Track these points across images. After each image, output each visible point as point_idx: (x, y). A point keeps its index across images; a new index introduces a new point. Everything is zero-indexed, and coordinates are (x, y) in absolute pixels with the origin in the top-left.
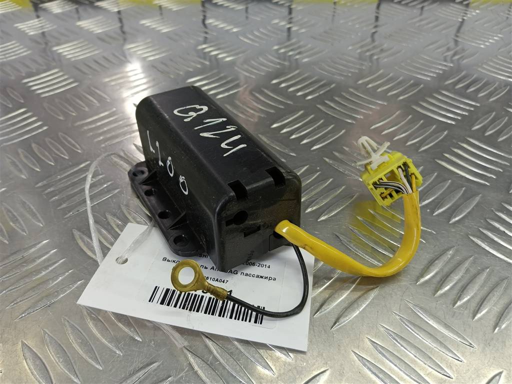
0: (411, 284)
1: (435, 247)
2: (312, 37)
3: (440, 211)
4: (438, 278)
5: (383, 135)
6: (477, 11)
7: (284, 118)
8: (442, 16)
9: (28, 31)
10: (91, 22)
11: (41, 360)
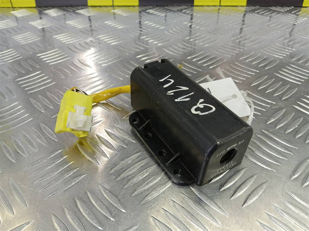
0: (287, 180)
1: (299, 157)
2: (208, 32)
3: (299, 136)
4: (303, 176)
5: (259, 90)
6: (305, 18)
7: (198, 79)
8: (284, 21)
9: (37, 26)
10: (76, 22)
11: (64, 224)
